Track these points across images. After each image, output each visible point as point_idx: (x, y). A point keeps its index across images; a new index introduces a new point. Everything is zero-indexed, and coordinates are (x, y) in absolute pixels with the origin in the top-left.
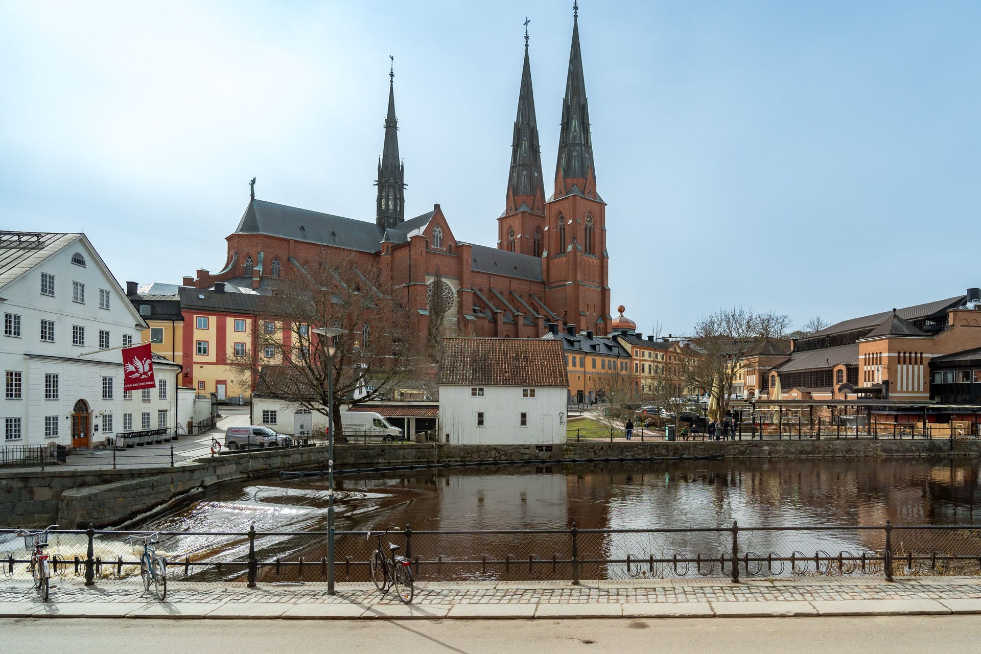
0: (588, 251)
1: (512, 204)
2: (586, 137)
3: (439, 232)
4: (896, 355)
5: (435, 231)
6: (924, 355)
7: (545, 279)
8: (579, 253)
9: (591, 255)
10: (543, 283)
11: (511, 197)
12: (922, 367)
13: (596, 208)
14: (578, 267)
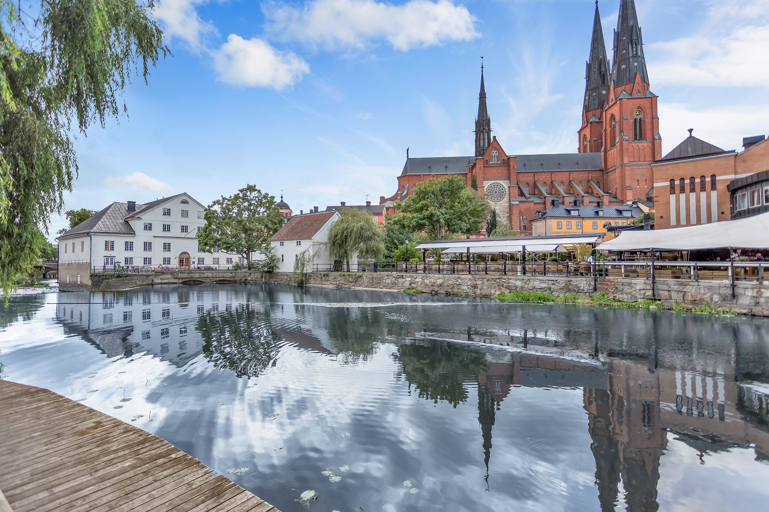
0: (638, 138)
1: (585, 119)
2: (634, 49)
3: (496, 153)
4: (668, 183)
5: (493, 153)
6: (718, 178)
7: (603, 167)
8: (624, 142)
9: (641, 141)
10: (602, 170)
11: (585, 114)
12: (714, 194)
13: (646, 103)
14: (624, 153)
